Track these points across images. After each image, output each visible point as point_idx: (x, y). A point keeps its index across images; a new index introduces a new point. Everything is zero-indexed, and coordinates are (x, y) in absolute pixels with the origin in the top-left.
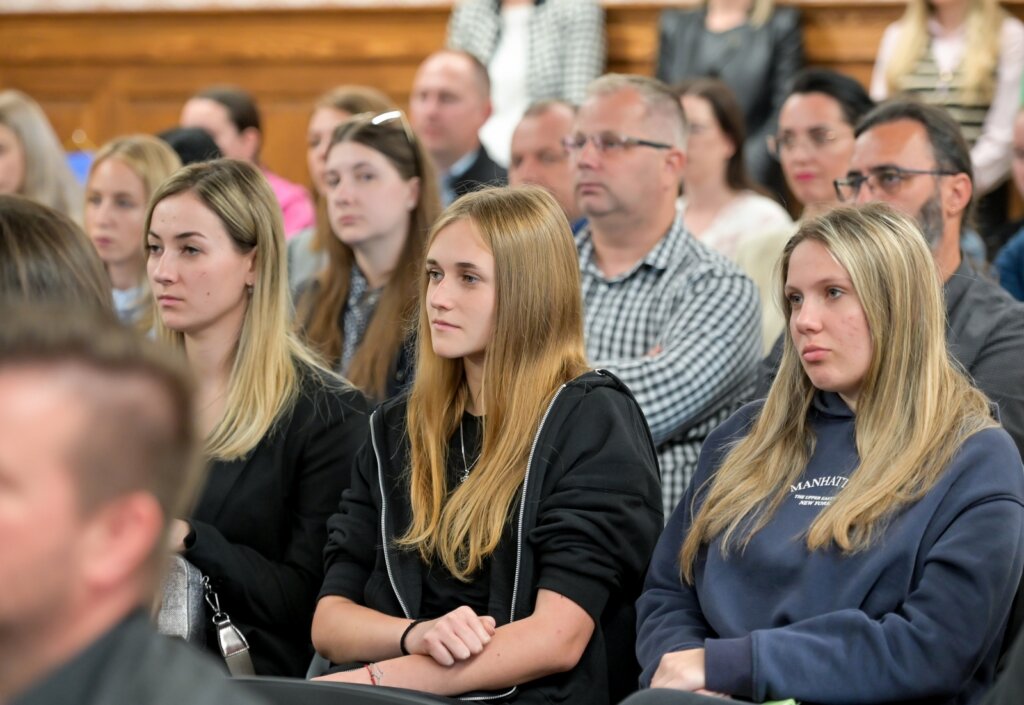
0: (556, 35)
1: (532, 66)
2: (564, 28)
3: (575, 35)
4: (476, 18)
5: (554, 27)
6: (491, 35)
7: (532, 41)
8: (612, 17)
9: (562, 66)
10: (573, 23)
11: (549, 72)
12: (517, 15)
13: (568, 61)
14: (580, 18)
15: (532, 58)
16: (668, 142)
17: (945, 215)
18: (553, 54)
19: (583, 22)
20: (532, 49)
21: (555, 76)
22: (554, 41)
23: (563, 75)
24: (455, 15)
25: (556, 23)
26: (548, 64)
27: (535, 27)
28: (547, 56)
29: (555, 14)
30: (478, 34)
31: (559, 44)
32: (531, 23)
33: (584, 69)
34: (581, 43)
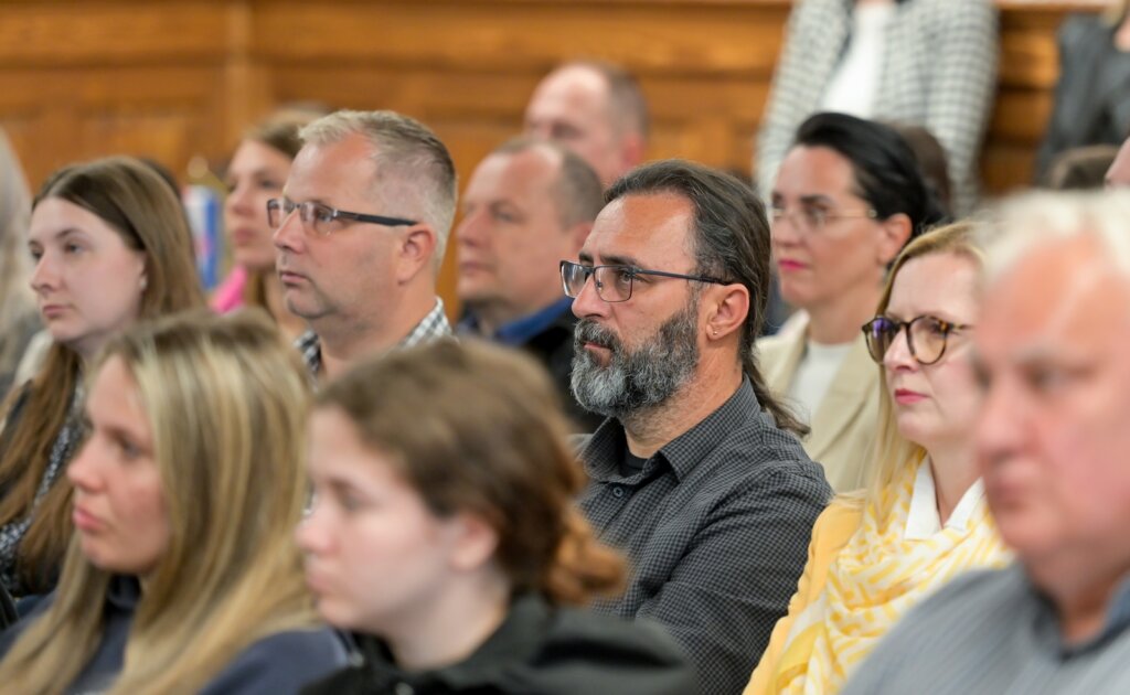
0: (921, 47)
1: (882, 90)
2: (933, 36)
3: (949, 47)
4: (823, 18)
5: (920, 35)
6: (836, 43)
7: (888, 54)
8: (1008, 24)
9: (926, 91)
10: (946, 30)
11: (906, 99)
12: (873, 17)
13: (934, 84)
14: (956, 23)
15: (884, 78)
16: (410, 216)
17: (701, 340)
18: (914, 73)
19: (959, 28)
20: (886, 66)
21: (914, 105)
22: (918, 54)
23: (925, 104)
24: (795, 12)
25: (923, 29)
26: (905, 88)
27: (895, 32)
28: (905, 76)
29: (923, 17)
30: (822, 42)
31: (923, 59)
32: (889, 28)
33: (957, 96)
34: (955, 58)
